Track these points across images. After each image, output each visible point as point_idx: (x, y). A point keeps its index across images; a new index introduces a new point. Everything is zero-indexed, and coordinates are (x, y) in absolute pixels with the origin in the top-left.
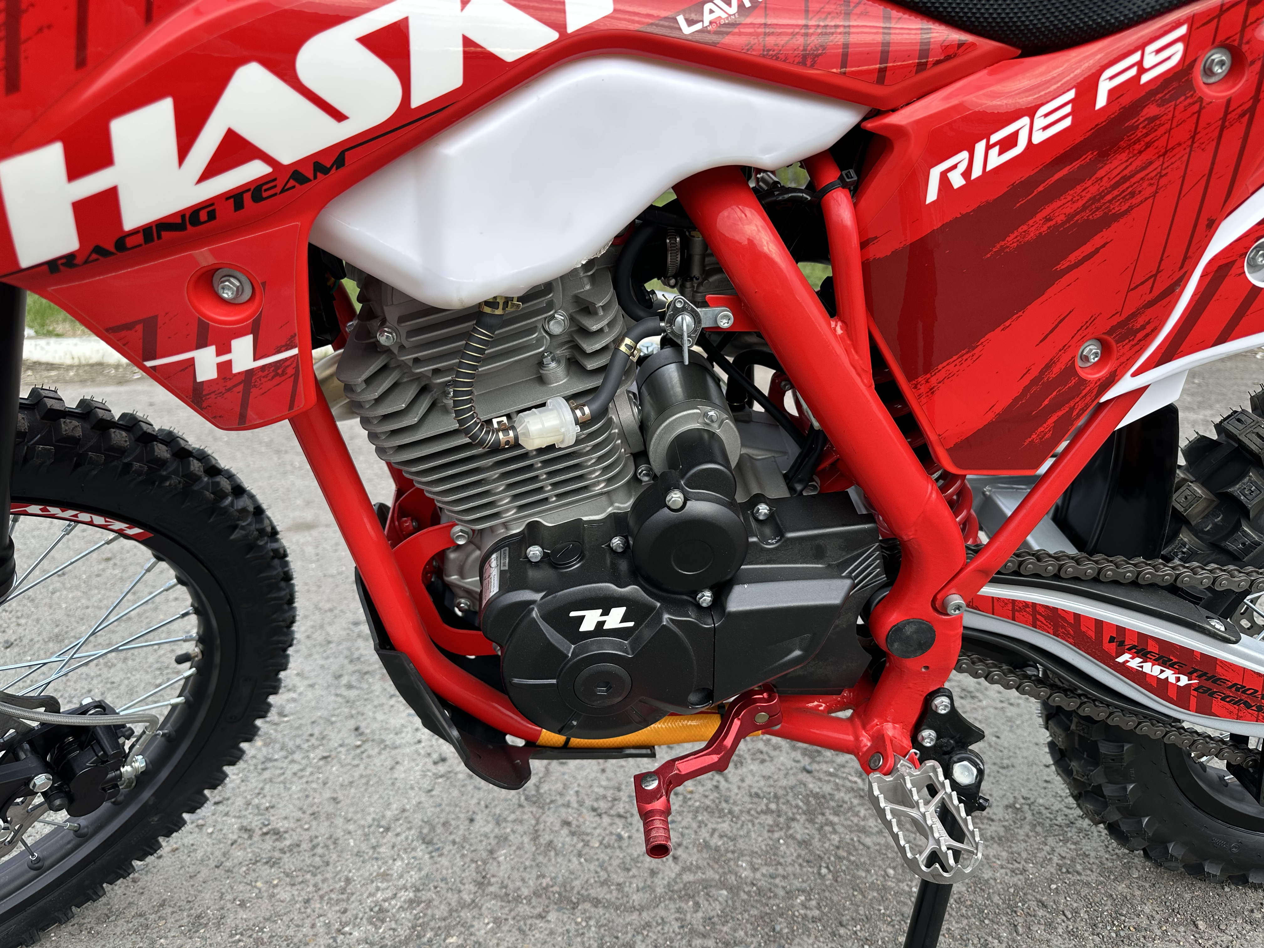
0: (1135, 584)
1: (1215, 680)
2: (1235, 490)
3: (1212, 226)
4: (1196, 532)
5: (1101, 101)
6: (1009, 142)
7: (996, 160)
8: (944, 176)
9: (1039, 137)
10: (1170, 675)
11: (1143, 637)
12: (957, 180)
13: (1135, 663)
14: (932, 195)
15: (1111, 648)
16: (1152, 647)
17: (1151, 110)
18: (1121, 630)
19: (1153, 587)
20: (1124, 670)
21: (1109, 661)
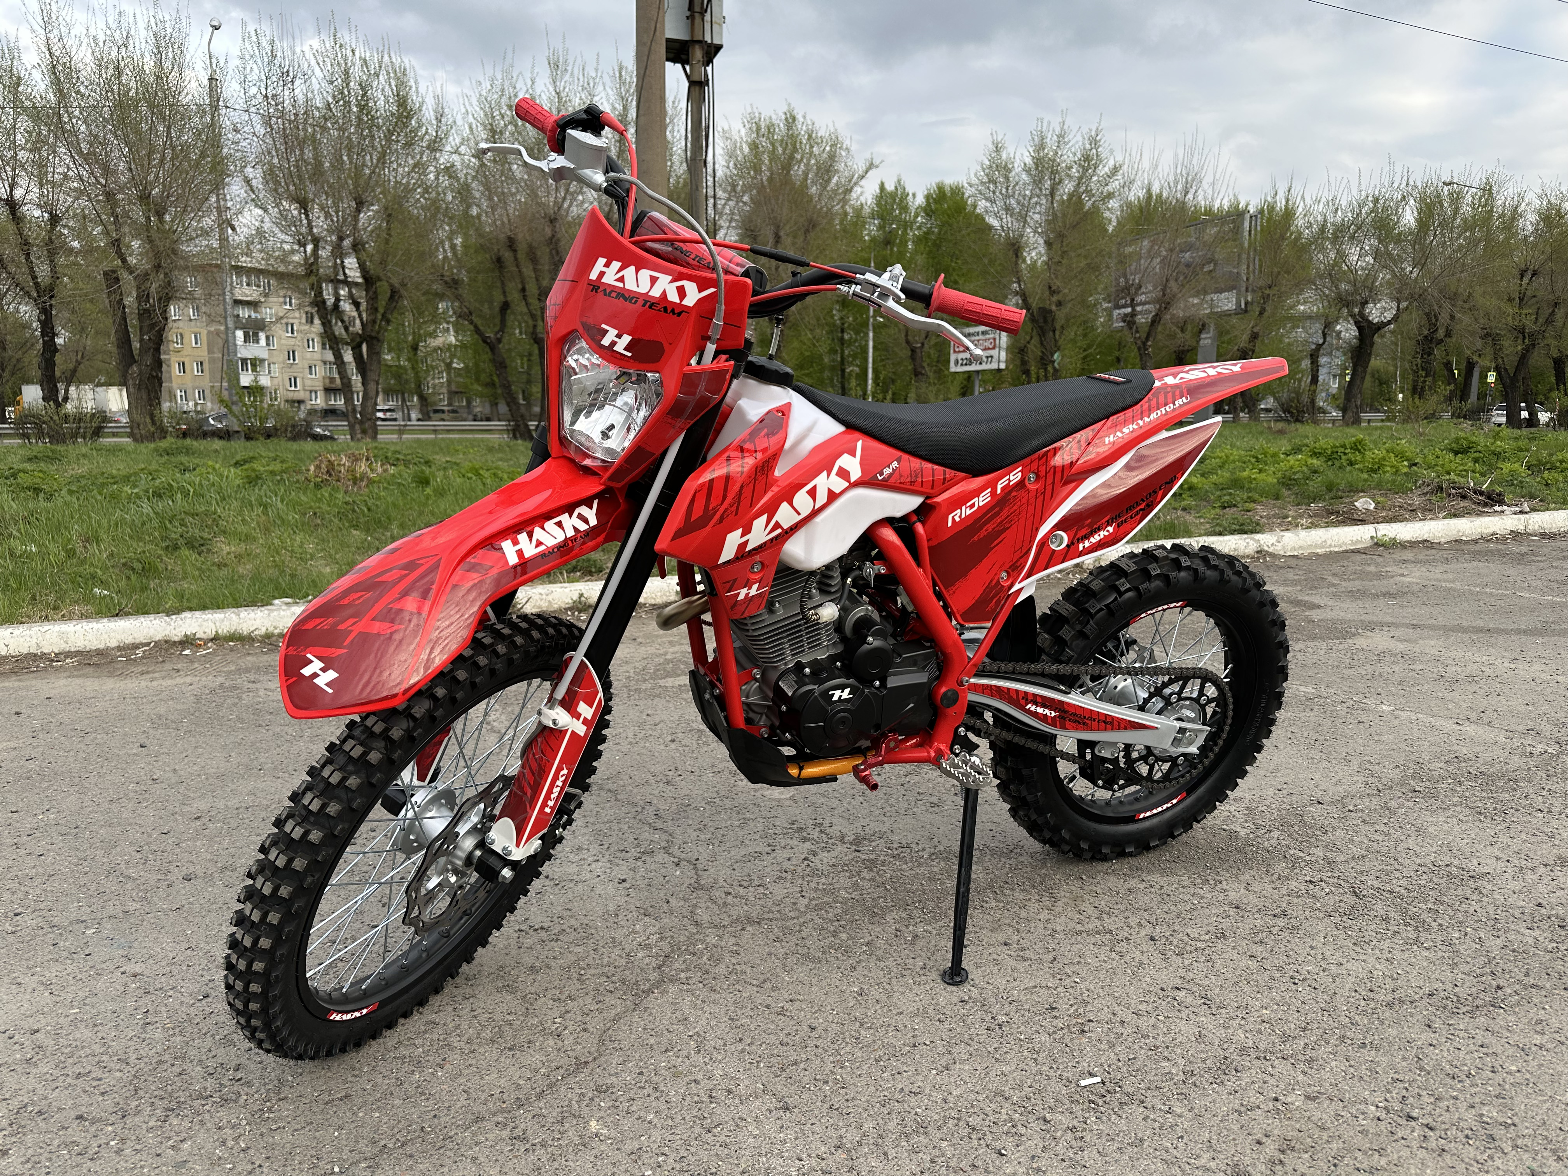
0: (1028, 674)
1: (1066, 712)
2: (1060, 633)
3: (1037, 530)
4: (1048, 655)
5: (999, 491)
6: (972, 506)
7: (969, 512)
8: (953, 518)
9: (981, 504)
10: (1047, 712)
11: (1035, 695)
12: (957, 519)
13: (1033, 708)
14: (950, 524)
15: (1023, 702)
16: (1039, 700)
17: (1014, 494)
18: (1026, 693)
19: (1035, 674)
20: (1029, 712)
21: (1023, 708)
